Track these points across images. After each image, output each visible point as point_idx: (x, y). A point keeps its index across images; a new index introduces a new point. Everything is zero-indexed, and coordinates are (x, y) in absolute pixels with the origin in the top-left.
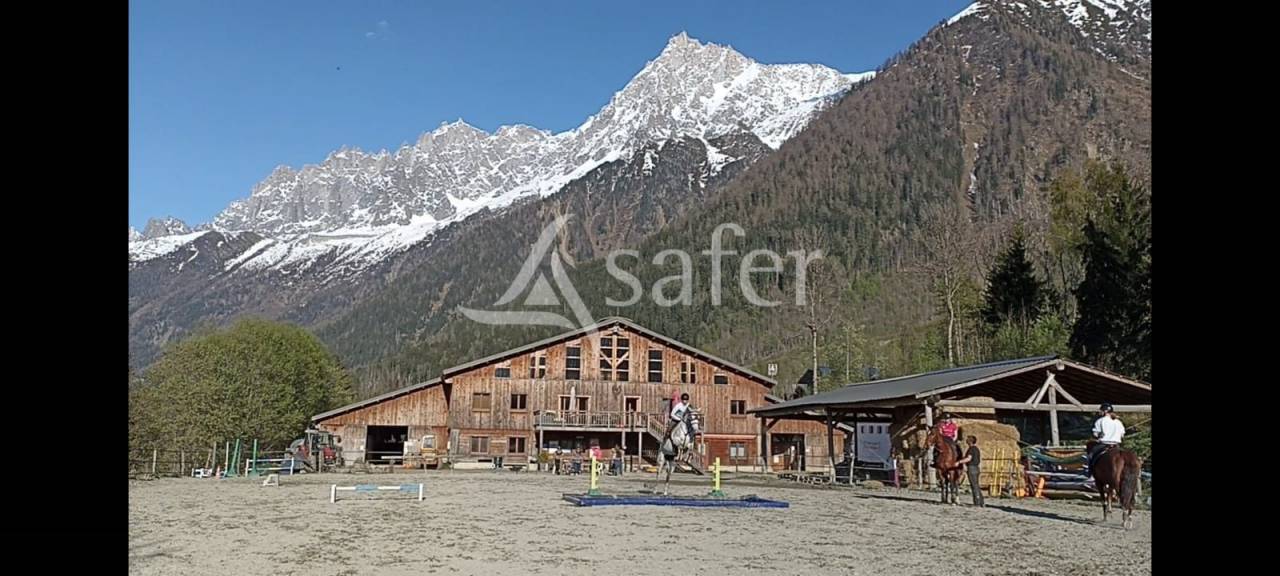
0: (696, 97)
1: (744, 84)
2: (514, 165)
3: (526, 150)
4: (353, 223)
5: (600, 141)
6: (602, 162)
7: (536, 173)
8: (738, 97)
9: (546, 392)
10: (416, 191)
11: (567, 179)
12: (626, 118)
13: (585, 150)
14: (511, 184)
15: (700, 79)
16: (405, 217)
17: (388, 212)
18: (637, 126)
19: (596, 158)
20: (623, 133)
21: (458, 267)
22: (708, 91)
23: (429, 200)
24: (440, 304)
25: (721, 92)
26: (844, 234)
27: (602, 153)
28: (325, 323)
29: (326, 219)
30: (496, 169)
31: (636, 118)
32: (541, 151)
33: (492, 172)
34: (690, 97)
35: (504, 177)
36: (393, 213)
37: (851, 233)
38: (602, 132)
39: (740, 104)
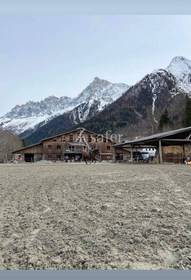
0: (100, 90)
1: (109, 87)
2: (64, 104)
3: (66, 101)
4: (32, 116)
5: (81, 100)
6: (81, 103)
7: (69, 106)
8: (108, 90)
9: (65, 145)
10: (44, 109)
11: (75, 107)
12: (86, 95)
13: (78, 101)
14: (63, 108)
15: (100, 87)
16: (42, 115)
17: (39, 114)
18: (88, 96)
19: (80, 103)
20: (85, 98)
21: (53, 125)
22: (102, 89)
23: (47, 111)
24: (50, 132)
25: (104, 89)
26: (129, 117)
27: (81, 102)
28: (27, 136)
29: (27, 116)
30: (60, 105)
31: (88, 94)
32: (69, 101)
33: (60, 106)
34: (98, 90)
35: (62, 107)
36: (40, 114)
37: (130, 117)
38: (81, 98)
39: (108, 91)
